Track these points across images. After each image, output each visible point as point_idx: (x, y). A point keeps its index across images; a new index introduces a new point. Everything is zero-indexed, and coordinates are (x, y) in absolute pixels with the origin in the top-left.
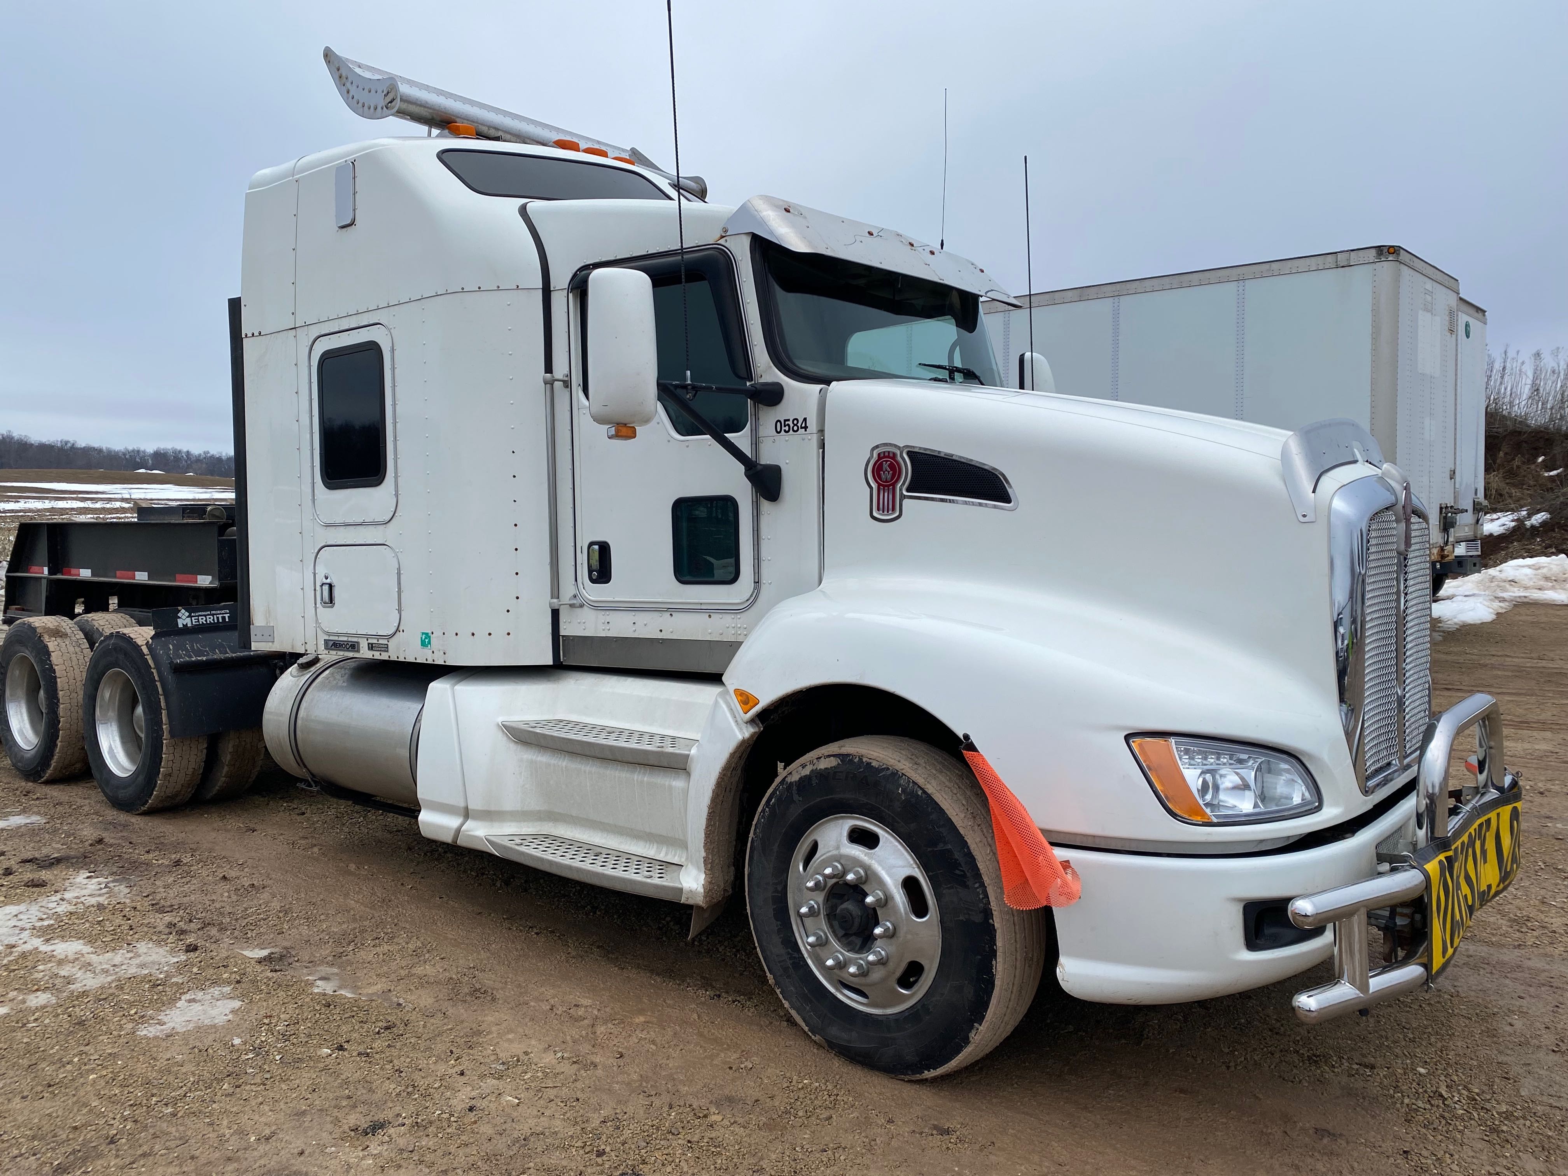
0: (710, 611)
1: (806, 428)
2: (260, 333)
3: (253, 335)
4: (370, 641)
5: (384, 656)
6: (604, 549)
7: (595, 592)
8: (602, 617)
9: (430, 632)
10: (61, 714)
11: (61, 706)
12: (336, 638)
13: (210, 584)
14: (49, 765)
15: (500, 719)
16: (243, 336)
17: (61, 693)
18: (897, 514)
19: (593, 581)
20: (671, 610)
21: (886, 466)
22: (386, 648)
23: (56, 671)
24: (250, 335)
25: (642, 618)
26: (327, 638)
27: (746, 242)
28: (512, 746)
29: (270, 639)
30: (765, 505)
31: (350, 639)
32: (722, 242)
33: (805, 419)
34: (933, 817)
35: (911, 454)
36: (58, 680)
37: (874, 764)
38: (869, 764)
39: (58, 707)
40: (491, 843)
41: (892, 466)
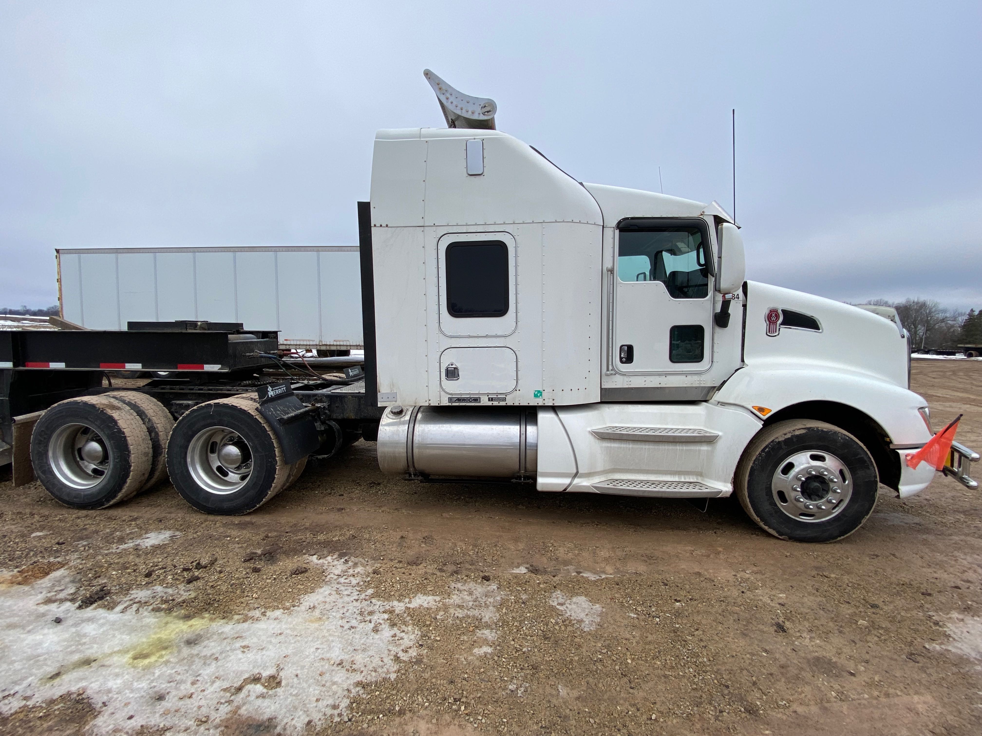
0: (686, 374)
1: (738, 298)
2: (387, 226)
3: (381, 226)
4: (489, 396)
5: (502, 404)
6: (630, 349)
7: (625, 368)
8: (626, 379)
9: (541, 390)
10: (132, 461)
11: (133, 456)
12: (459, 396)
13: (219, 370)
14: (115, 496)
15: (589, 429)
16: (372, 225)
17: (131, 447)
18: (777, 334)
19: (622, 362)
20: (666, 374)
21: (773, 315)
22: (504, 400)
23: (126, 433)
24: (378, 225)
25: (649, 379)
26: (450, 396)
27: (712, 219)
28: (597, 441)
29: (394, 399)
30: (718, 330)
31: (472, 396)
32: (701, 217)
33: (738, 295)
34: (855, 446)
35: (783, 311)
36: (128, 438)
37: (824, 430)
38: (822, 430)
39: (129, 456)
40: (595, 487)
41: (776, 315)
